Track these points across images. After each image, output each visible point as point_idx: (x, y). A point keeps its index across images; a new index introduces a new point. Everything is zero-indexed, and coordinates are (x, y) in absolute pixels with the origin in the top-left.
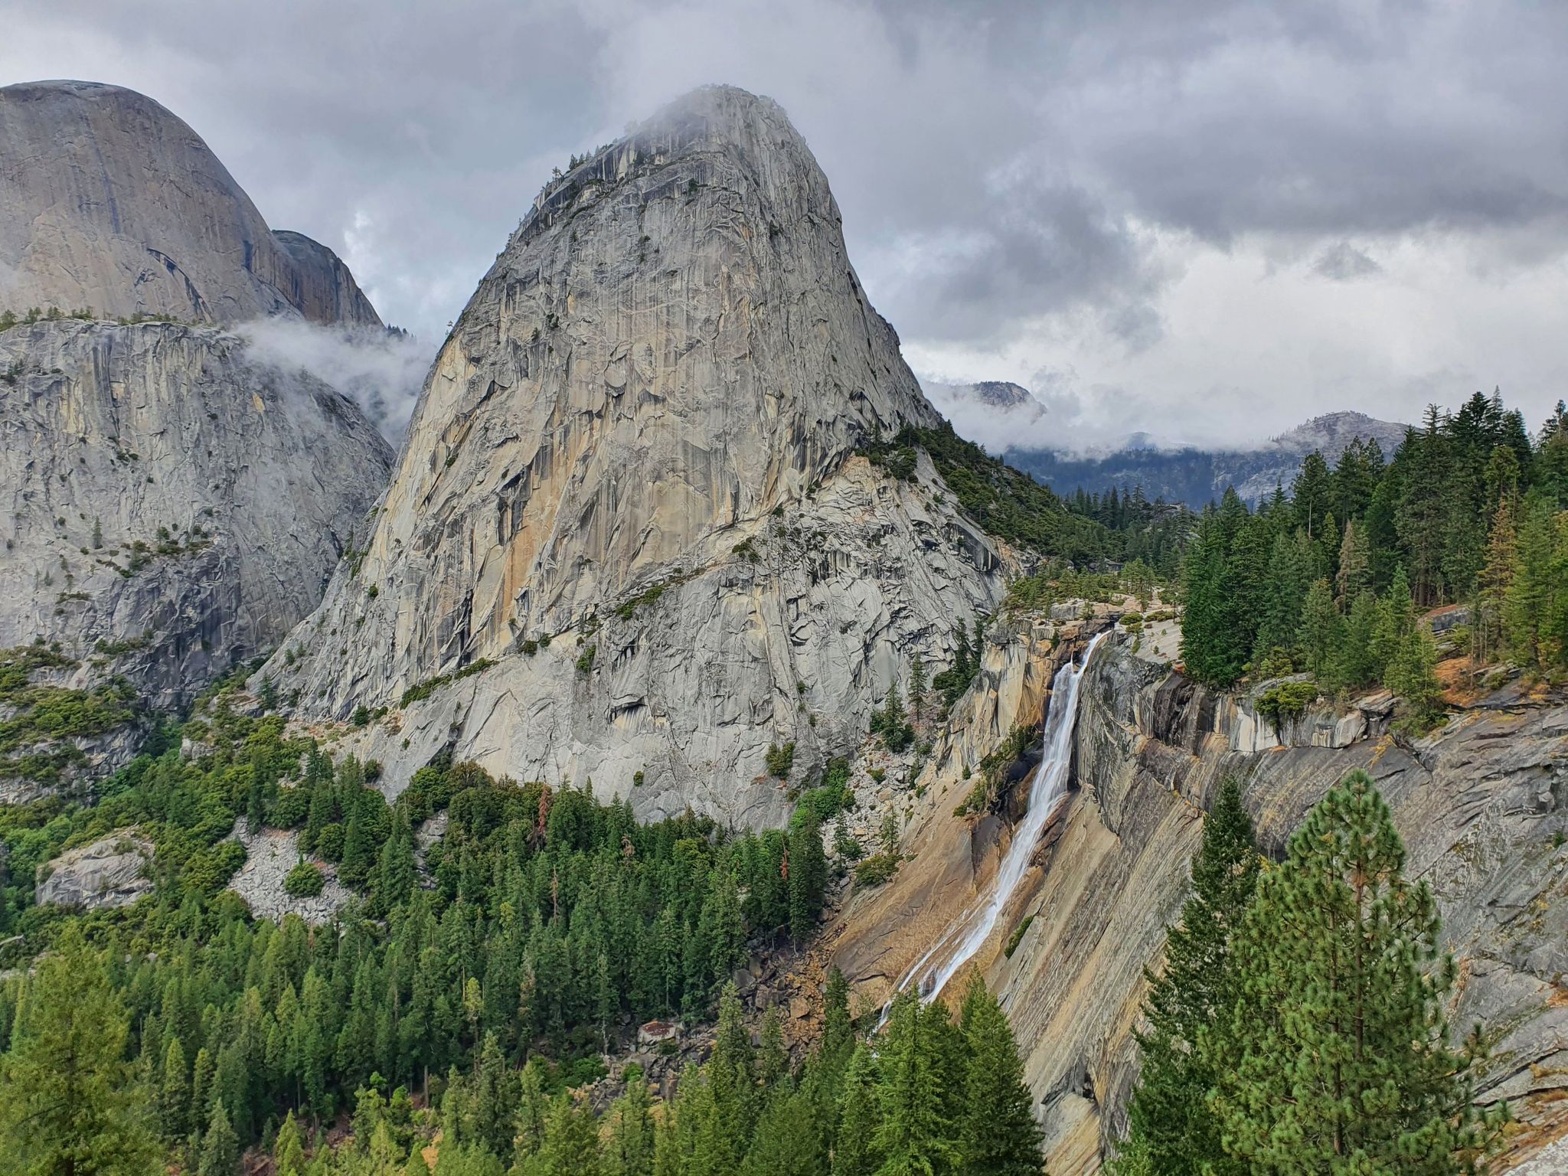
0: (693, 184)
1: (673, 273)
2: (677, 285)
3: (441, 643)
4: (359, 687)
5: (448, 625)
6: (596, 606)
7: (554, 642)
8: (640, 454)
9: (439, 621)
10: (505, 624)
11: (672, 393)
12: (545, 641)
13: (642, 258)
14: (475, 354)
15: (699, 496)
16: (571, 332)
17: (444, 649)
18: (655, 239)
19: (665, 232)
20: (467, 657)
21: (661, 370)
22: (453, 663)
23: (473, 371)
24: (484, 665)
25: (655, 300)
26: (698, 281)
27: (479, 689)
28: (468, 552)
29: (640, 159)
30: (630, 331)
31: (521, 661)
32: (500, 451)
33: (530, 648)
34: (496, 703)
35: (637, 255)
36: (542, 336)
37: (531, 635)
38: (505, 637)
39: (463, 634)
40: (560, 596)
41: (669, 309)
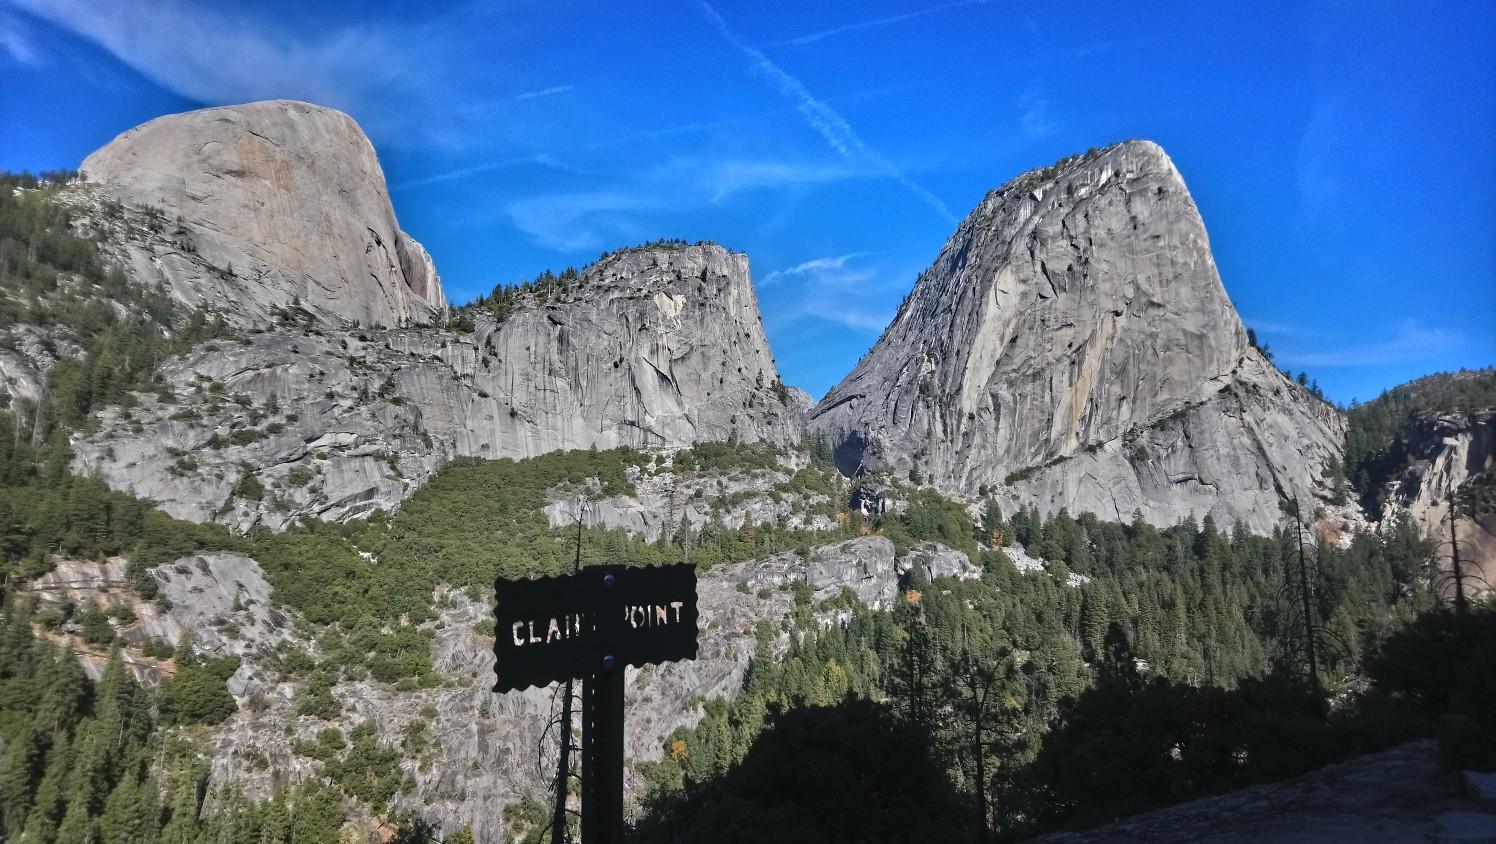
0: (1160, 190)
1: (1158, 237)
2: (1161, 243)
3: (1030, 446)
4: (975, 474)
5: (1036, 434)
6: (1135, 424)
7: (1106, 446)
8: (1153, 336)
9: (1029, 432)
10: (1074, 435)
11: (1169, 302)
12: (1100, 445)
13: (1135, 228)
14: (1022, 277)
15: (1197, 360)
16: (1097, 266)
17: (1033, 450)
18: (1140, 217)
19: (1146, 214)
20: (1052, 454)
21: (1158, 289)
22: (1039, 458)
23: (1022, 287)
24: (1062, 459)
25: (1148, 251)
26: (1176, 241)
27: (1065, 473)
28: (1048, 391)
29: (1117, 174)
30: (1134, 267)
31: (1086, 458)
32: (1058, 333)
33: (1092, 449)
34: (1080, 481)
35: (1131, 226)
36: (1070, 268)
37: (1092, 441)
38: (1074, 443)
39: (1047, 441)
40: (1110, 419)
41: (1158, 256)
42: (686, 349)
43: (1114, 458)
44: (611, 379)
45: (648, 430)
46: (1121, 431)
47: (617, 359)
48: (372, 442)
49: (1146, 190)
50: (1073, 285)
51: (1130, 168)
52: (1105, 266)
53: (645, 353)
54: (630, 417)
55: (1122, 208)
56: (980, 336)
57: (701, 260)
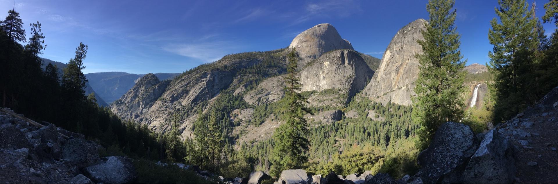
0: (420, 31)
4: (377, 94)
5: (389, 86)
6: (408, 83)
8: (414, 64)
9: (387, 85)
10: (396, 86)
12: (402, 88)
14: (391, 52)
16: (404, 49)
17: (388, 89)
18: (415, 37)
19: (416, 37)
22: (390, 91)
23: (391, 54)
24: (394, 91)
25: (415, 45)
27: (393, 94)
28: (391, 77)
29: (412, 28)
30: (412, 49)
31: (399, 90)
32: (395, 64)
33: (400, 89)
34: (396, 95)
35: (412, 40)
36: (400, 50)
37: (400, 87)
38: (396, 87)
39: (391, 87)
40: (403, 82)
41: (417, 46)
42: (328, 71)
43: (404, 90)
44: (315, 78)
45: (320, 87)
46: (405, 85)
47: (317, 75)
48: (277, 92)
49: (417, 31)
50: (400, 53)
51: (415, 26)
52: (406, 49)
53: (321, 73)
54: (318, 85)
55: (412, 36)
56: (382, 65)
57: (334, 54)
